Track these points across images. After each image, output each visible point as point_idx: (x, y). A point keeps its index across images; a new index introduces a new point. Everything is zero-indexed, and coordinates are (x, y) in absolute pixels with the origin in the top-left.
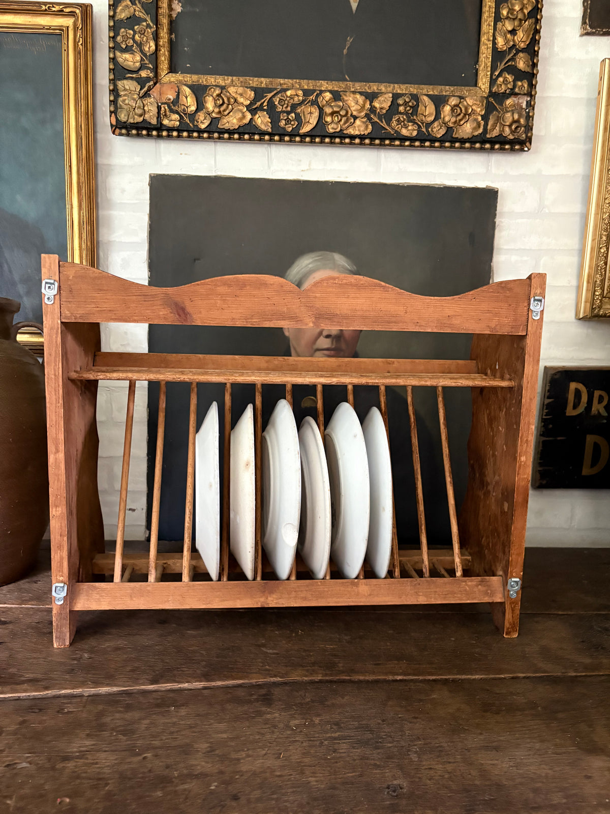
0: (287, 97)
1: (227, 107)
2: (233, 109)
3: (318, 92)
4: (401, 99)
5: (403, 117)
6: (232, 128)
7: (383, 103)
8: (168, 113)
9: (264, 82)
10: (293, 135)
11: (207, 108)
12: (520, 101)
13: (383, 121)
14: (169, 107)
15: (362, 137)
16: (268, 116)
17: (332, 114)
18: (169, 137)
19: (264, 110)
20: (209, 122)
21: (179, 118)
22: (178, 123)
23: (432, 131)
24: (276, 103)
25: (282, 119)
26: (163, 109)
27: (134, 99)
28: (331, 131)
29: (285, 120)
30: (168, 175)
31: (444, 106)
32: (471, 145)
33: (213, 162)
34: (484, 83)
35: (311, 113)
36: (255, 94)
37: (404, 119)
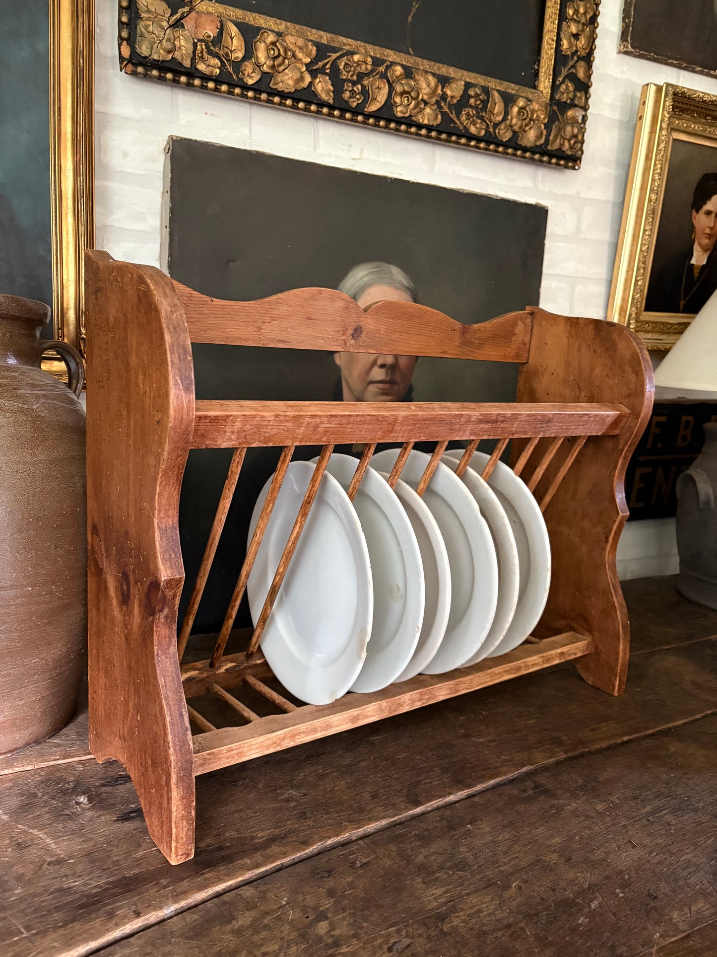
0: (354, 62)
1: (283, 62)
2: (289, 65)
3: (389, 63)
4: (472, 89)
5: (472, 111)
6: (286, 91)
7: (454, 91)
8: (206, 56)
9: (325, 37)
10: (355, 112)
11: (257, 58)
12: (577, 114)
13: (454, 112)
14: (207, 47)
15: (429, 128)
16: (330, 82)
17: (402, 94)
18: (203, 88)
19: (326, 74)
20: (259, 77)
21: (219, 64)
22: (218, 71)
23: (499, 133)
24: (341, 67)
25: (346, 90)
26: (199, 47)
27: (162, 28)
28: (399, 115)
29: (350, 91)
30: (196, 141)
31: (512, 106)
32: (531, 155)
33: (247, 132)
34: (545, 87)
35: (378, 88)
36: (317, 51)
37: (474, 114)
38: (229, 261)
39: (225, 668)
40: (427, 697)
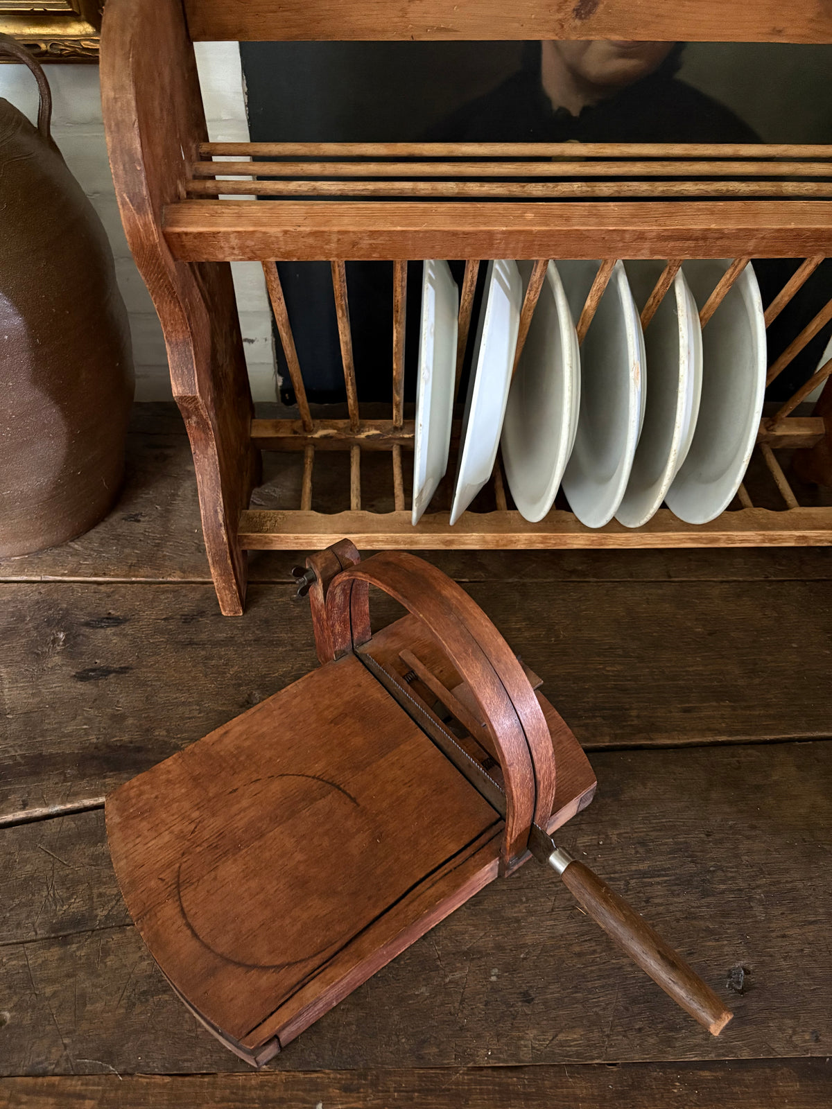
39: (367, 434)
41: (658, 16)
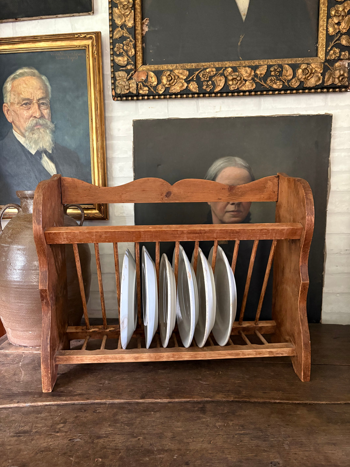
0: (207, 72)
1: (174, 81)
2: (177, 82)
3: (224, 68)
4: (272, 68)
5: (274, 78)
6: (177, 92)
7: (262, 71)
8: (142, 87)
9: (194, 65)
10: (210, 93)
11: (163, 83)
12: (344, 63)
13: (262, 81)
14: (143, 84)
15: (250, 91)
16: (196, 84)
17: (232, 80)
18: (143, 99)
19: (194, 81)
20: (164, 90)
21: (148, 89)
22: (147, 92)
23: (291, 84)
24: (201, 76)
25: (204, 85)
26: (139, 85)
27: (124, 81)
28: (232, 89)
29: (206, 85)
30: (143, 120)
31: (298, 69)
32: (315, 90)
33: (167, 111)
34: (321, 54)
35: (220, 80)
36: (189, 72)
37: (274, 79)
38: (158, 166)
40: (177, 357)
41: (187, 196)
